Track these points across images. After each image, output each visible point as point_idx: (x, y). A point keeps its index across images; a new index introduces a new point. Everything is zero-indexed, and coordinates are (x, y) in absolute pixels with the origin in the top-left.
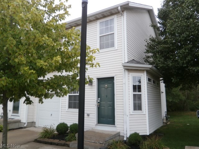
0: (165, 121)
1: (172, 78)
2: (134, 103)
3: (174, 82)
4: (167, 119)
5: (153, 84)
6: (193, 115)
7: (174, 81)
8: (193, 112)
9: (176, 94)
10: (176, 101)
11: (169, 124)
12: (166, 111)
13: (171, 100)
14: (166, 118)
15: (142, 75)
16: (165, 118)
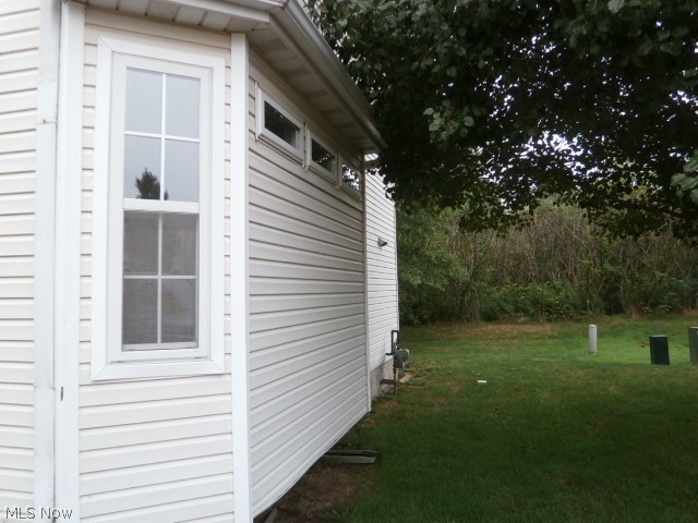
0: (389, 374)
1: (429, 111)
2: (126, 283)
3: (444, 135)
4: (397, 364)
5: (309, 161)
6: (491, 337)
7: (442, 129)
8: (490, 327)
9: (437, 258)
10: (438, 286)
11: (407, 384)
12: (396, 326)
13: (419, 282)
14: (395, 358)
15: (211, 69)
16: (391, 357)
